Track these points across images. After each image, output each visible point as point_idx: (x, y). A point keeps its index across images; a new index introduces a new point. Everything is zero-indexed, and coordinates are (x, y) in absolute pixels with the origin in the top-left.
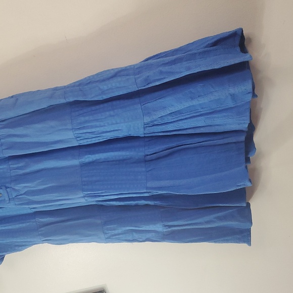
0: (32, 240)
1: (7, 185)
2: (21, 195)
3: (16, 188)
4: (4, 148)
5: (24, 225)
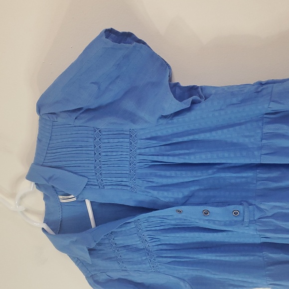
0: (254, 281)
1: (250, 201)
2: (267, 217)
3: (262, 207)
4: (264, 152)
5: (247, 258)
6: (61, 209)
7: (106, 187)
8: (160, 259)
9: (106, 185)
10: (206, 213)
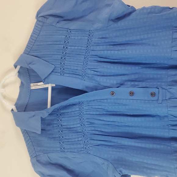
1: (164, 87)
6: (29, 94)
7: (65, 75)
8: (92, 142)
9: (66, 73)
10: (132, 94)
